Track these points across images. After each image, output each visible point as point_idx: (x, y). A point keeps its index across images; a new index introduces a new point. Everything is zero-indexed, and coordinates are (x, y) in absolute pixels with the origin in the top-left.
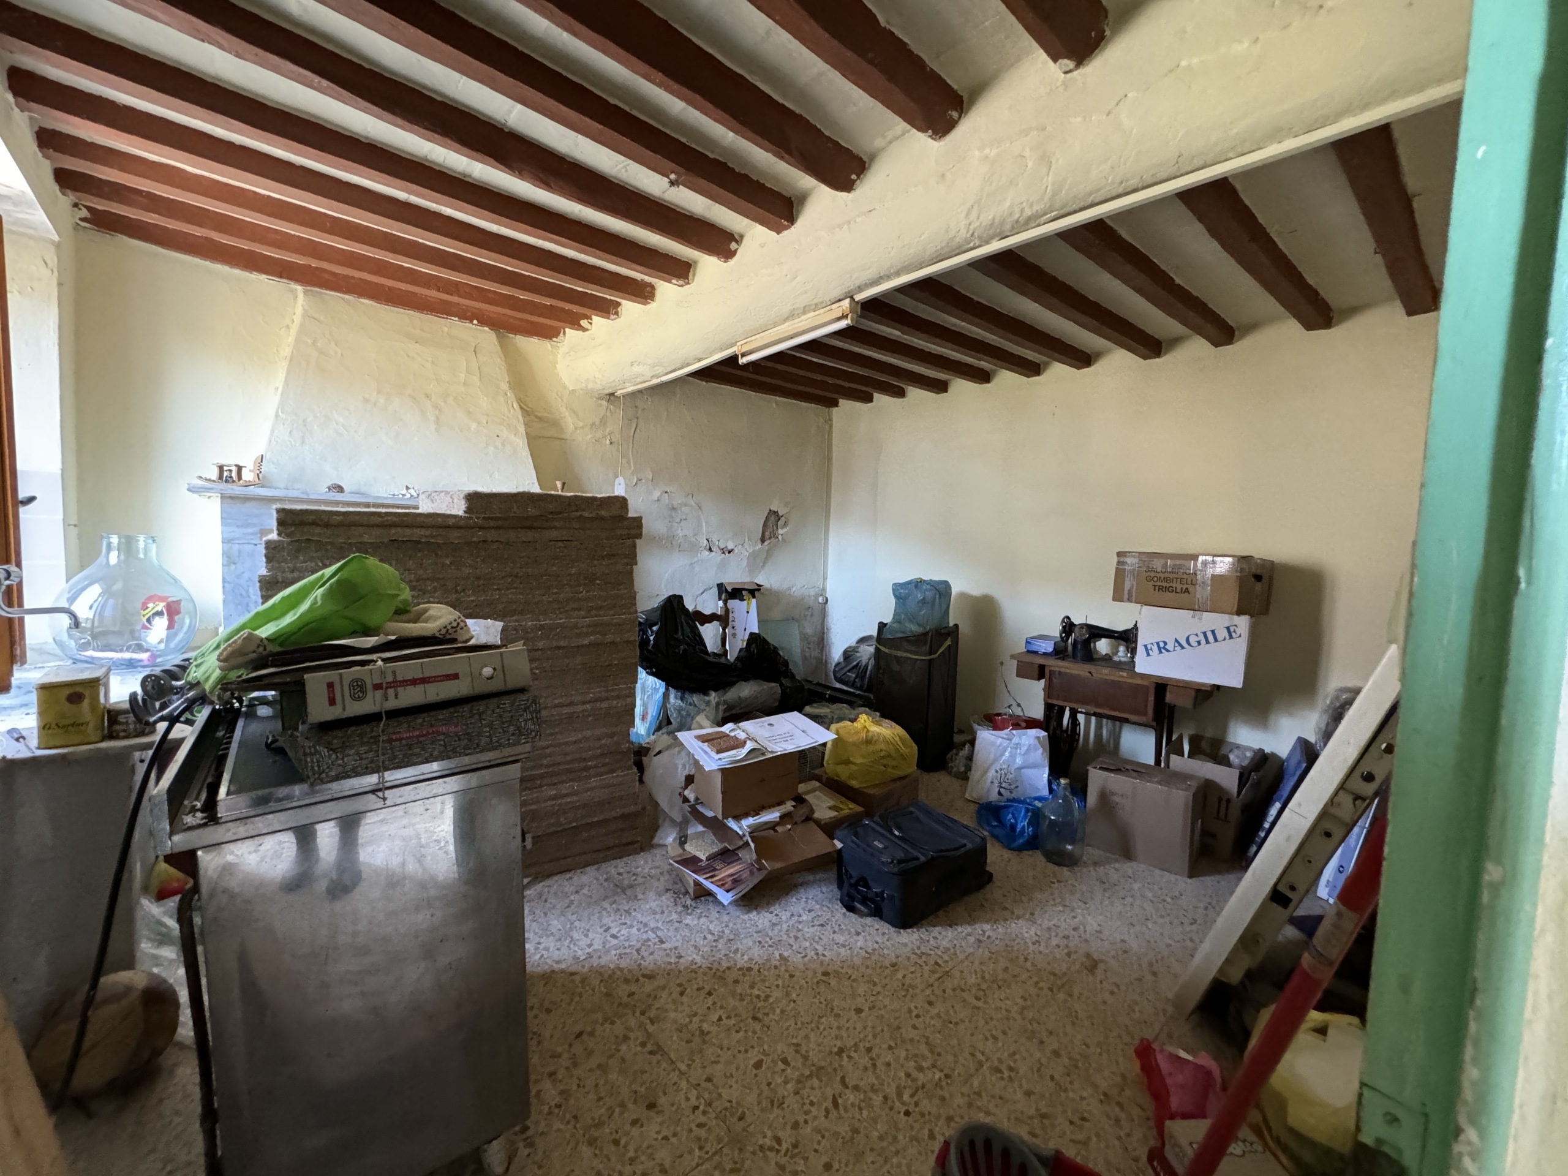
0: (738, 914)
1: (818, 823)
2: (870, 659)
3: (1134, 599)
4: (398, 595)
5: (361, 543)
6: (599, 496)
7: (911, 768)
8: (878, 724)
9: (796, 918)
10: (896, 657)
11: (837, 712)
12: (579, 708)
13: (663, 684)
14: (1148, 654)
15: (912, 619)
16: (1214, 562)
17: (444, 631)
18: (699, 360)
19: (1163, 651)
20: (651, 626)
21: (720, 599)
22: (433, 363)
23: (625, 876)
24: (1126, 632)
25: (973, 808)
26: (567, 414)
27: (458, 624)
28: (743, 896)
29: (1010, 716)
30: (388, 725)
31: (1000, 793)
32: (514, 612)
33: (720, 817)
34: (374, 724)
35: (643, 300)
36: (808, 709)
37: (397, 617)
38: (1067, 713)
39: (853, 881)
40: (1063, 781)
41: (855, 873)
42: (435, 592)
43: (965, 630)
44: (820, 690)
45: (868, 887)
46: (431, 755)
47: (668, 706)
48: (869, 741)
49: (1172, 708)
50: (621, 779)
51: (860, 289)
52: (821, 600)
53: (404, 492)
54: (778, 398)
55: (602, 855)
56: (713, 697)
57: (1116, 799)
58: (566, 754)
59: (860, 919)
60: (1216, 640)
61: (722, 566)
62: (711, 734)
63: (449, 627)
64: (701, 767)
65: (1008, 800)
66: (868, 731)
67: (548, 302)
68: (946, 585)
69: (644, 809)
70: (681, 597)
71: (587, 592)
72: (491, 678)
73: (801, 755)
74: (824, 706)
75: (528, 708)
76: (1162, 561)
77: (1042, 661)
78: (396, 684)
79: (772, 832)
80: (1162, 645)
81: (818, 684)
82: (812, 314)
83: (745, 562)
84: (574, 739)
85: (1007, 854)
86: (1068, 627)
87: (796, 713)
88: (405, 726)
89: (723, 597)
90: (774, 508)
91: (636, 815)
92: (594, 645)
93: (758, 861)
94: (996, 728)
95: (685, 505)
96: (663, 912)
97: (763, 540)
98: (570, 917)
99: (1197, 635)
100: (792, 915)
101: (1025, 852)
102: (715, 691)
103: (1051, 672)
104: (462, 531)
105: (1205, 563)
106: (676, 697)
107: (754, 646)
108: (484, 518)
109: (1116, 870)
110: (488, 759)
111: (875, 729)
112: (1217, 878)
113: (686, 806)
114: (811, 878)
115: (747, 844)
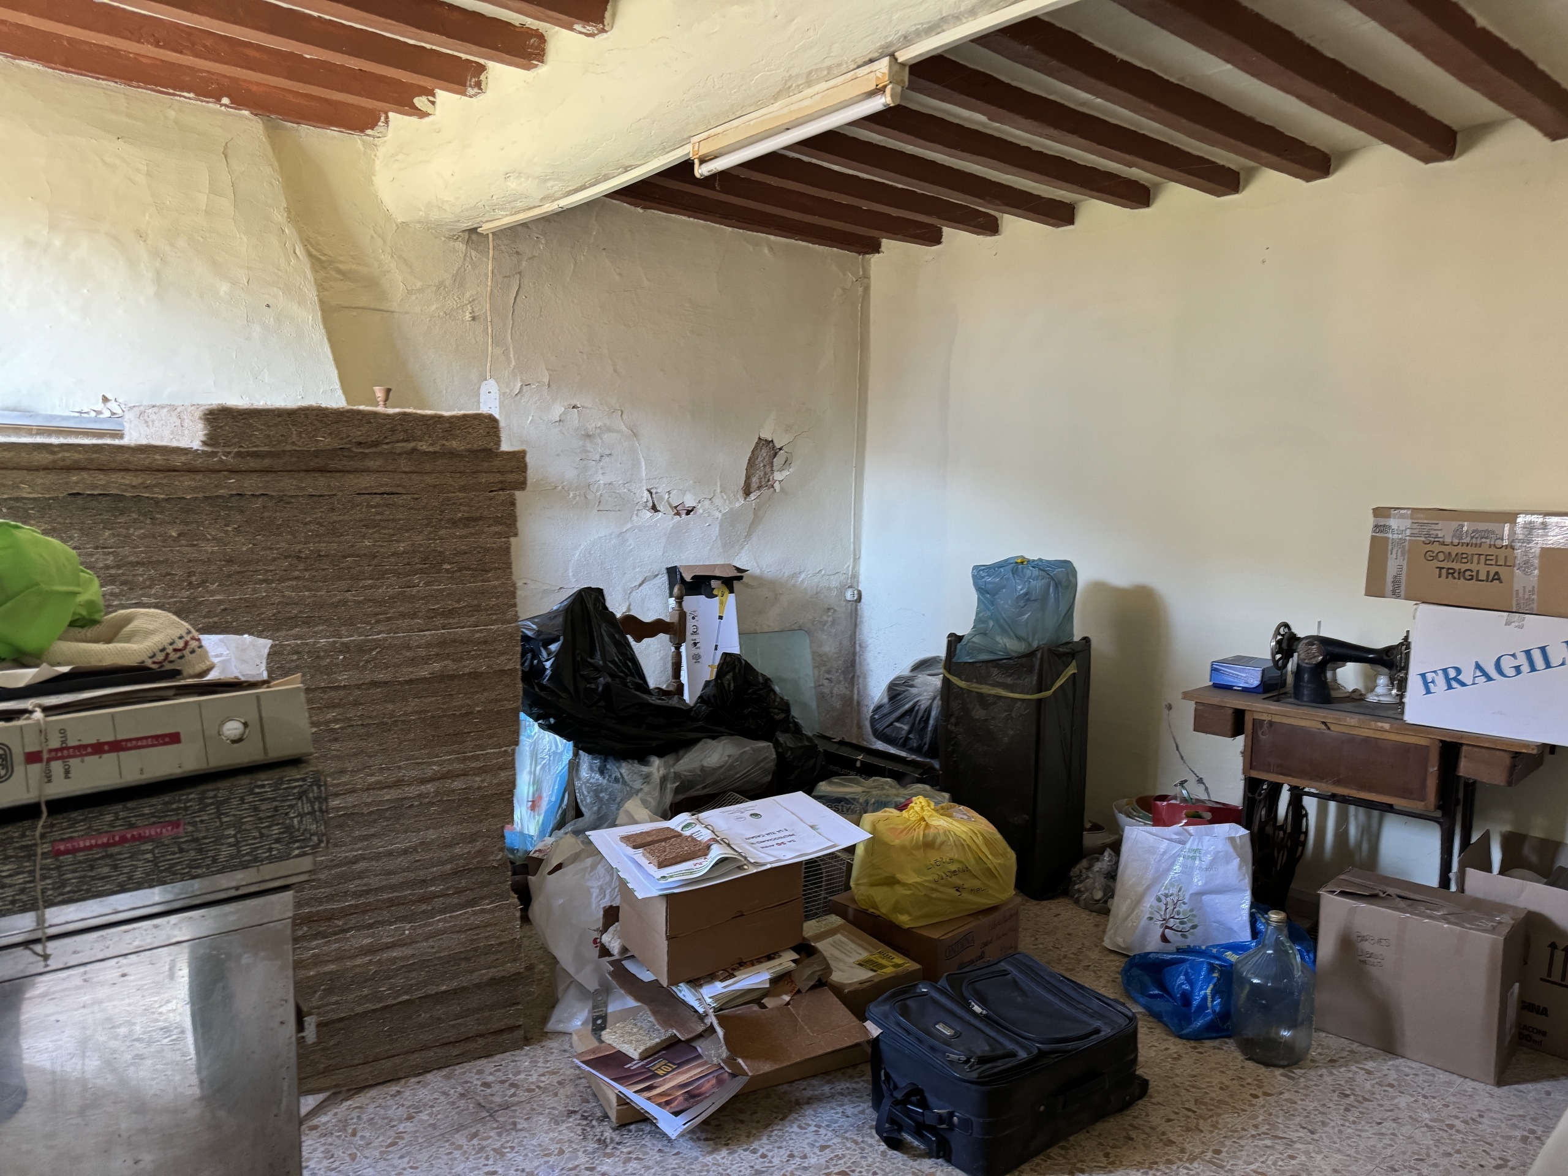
0: (694, 1154)
1: (837, 990)
2: (934, 699)
3: (1403, 593)
4: (75, 594)
5: (17, 499)
6: (446, 414)
7: (1005, 891)
8: (944, 812)
9: (798, 1160)
10: (981, 697)
11: (875, 792)
12: (412, 791)
13: (570, 744)
14: (1428, 692)
15: (1008, 627)
16: (1544, 526)
17: (160, 657)
18: (626, 169)
19: (1454, 684)
20: (547, 643)
21: (671, 596)
22: (149, 174)
23: (496, 1088)
24: (1388, 650)
25: (1119, 963)
26: (393, 265)
27: (186, 643)
28: (705, 1122)
29: (1184, 800)
30: (52, 826)
31: (1164, 939)
32: (292, 622)
33: (665, 983)
34: (27, 823)
35: (525, 62)
36: (824, 787)
37: (76, 631)
38: (1285, 797)
39: (899, 1095)
40: (1274, 916)
41: (902, 1083)
42: (150, 587)
43: (1101, 646)
44: (845, 752)
45: (923, 1104)
46: (130, 878)
47: (577, 784)
48: (928, 845)
49: (1471, 787)
50: (488, 916)
51: (907, 40)
52: (849, 595)
53: (100, 406)
54: (772, 237)
55: (455, 1052)
56: (656, 767)
57: (1367, 946)
58: (390, 873)
59: (911, 1163)
60: (1548, 665)
61: (675, 537)
62: (648, 833)
63: (170, 649)
64: (631, 892)
65: (1179, 951)
66: (927, 826)
67: (355, 63)
68: (1068, 568)
69: (530, 968)
70: (599, 592)
71: (427, 584)
72: (239, 740)
73: (811, 868)
74: (850, 781)
75: (305, 792)
76: (1454, 525)
77: (1240, 703)
78: (64, 753)
79: (755, 1008)
80: (1452, 673)
81: (842, 743)
82: (824, 85)
83: (716, 530)
84: (402, 846)
85: (1174, 1045)
86: (1287, 643)
87: (800, 794)
88: (81, 827)
89: (676, 590)
90: (766, 435)
91: (515, 978)
92: (442, 678)
93: (731, 1061)
94: (1159, 821)
95: (609, 430)
96: (561, 1152)
97: (747, 492)
98: (396, 1162)
99: (1513, 655)
100: (792, 1156)
101: (1208, 1043)
102: (660, 755)
103: (1257, 723)
104: (199, 477)
105: (1530, 527)
106: (591, 769)
107: (729, 676)
108: (238, 454)
109: (1369, 1072)
110: (233, 884)
111: (940, 822)
112: (1546, 1085)
113: (605, 963)
114: (827, 1089)
115: (711, 1030)
